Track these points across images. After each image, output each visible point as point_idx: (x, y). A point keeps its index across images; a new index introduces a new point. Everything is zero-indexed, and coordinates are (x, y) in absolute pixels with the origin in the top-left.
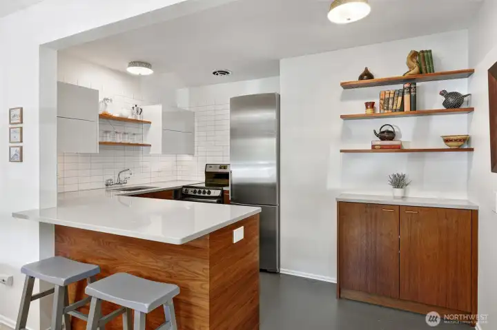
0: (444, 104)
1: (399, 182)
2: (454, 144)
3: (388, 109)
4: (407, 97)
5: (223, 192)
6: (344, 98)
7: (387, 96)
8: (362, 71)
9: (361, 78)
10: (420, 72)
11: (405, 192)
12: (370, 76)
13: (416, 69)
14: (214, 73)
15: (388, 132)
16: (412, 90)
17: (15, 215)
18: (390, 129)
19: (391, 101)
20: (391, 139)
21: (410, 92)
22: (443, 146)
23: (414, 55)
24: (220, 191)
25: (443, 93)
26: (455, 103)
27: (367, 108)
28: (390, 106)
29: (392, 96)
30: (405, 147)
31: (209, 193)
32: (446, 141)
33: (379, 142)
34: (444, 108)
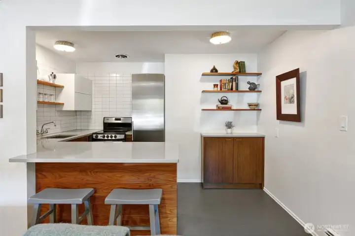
0: (249, 88)
1: (229, 125)
2: (253, 107)
3: (225, 88)
4: (234, 83)
5: (126, 135)
6: (202, 81)
7: (225, 82)
8: (212, 68)
9: (212, 71)
10: (240, 72)
11: (232, 131)
12: (216, 71)
13: (238, 70)
14: (117, 56)
15: (225, 100)
16: (237, 80)
17: (11, 160)
18: (226, 99)
19: (227, 85)
20: (226, 104)
21: (235, 81)
22: (248, 108)
23: (237, 63)
24: (124, 135)
25: (249, 83)
26: (253, 88)
27: (214, 87)
28: (227, 87)
29: (227, 82)
30: (233, 108)
31: (115, 137)
32: (250, 105)
33: (220, 105)
34: (248, 90)
